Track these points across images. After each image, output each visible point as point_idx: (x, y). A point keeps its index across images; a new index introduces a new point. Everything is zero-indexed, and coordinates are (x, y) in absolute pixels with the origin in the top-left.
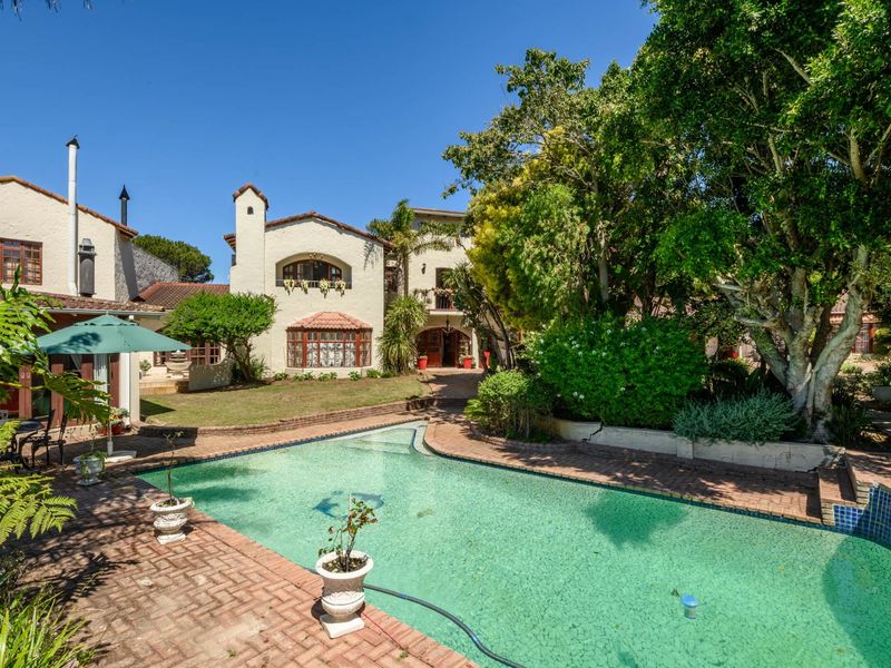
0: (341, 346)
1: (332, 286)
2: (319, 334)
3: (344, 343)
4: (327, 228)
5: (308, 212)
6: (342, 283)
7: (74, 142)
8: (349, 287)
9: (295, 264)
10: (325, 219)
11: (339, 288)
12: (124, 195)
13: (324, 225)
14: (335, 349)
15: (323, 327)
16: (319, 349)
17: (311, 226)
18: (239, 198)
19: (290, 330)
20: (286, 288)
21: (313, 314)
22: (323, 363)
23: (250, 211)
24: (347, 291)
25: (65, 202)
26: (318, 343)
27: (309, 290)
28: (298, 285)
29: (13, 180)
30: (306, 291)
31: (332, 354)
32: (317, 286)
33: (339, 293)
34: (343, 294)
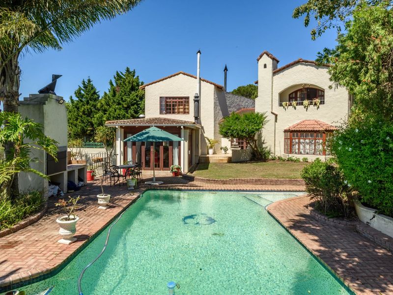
0: (314, 142)
1: (311, 103)
2: (299, 134)
3: (315, 139)
4: (309, 67)
5: (297, 60)
6: (318, 101)
7: (199, 52)
8: (322, 103)
9: (296, 92)
10: (308, 62)
11: (316, 104)
12: (226, 69)
13: (307, 65)
14: (310, 143)
15: (303, 129)
16: (299, 143)
17: (299, 67)
18: (260, 60)
19: (285, 131)
20: (284, 107)
21: (299, 122)
22: (302, 152)
23: (265, 66)
24: (321, 106)
25: (196, 78)
26: (299, 139)
27: (297, 107)
28: (290, 105)
29: (180, 73)
30: (295, 108)
31: (307, 147)
32: (302, 104)
33: (316, 107)
34: (318, 107)
